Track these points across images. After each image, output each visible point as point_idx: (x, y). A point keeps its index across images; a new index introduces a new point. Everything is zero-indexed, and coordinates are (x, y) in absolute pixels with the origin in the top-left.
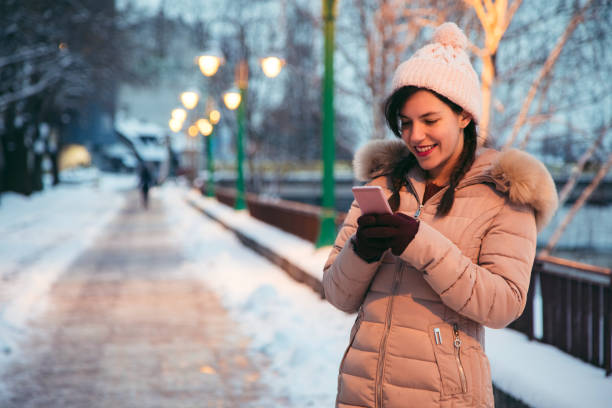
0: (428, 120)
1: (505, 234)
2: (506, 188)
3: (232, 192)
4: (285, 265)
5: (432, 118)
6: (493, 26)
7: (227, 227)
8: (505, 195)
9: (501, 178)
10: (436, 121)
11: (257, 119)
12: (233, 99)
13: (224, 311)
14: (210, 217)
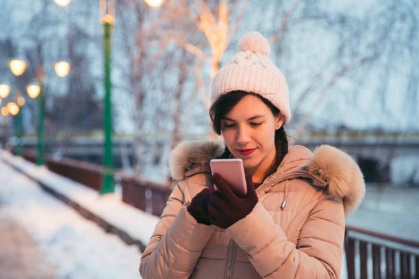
0: (254, 123)
1: (320, 220)
2: (325, 184)
3: (34, 153)
4: (77, 207)
5: (257, 121)
6: (218, 43)
7: (31, 178)
8: (324, 190)
9: (319, 174)
10: (261, 124)
11: (50, 104)
12: (33, 91)
13: (34, 244)
14: (18, 170)
